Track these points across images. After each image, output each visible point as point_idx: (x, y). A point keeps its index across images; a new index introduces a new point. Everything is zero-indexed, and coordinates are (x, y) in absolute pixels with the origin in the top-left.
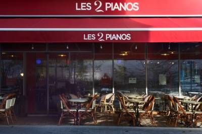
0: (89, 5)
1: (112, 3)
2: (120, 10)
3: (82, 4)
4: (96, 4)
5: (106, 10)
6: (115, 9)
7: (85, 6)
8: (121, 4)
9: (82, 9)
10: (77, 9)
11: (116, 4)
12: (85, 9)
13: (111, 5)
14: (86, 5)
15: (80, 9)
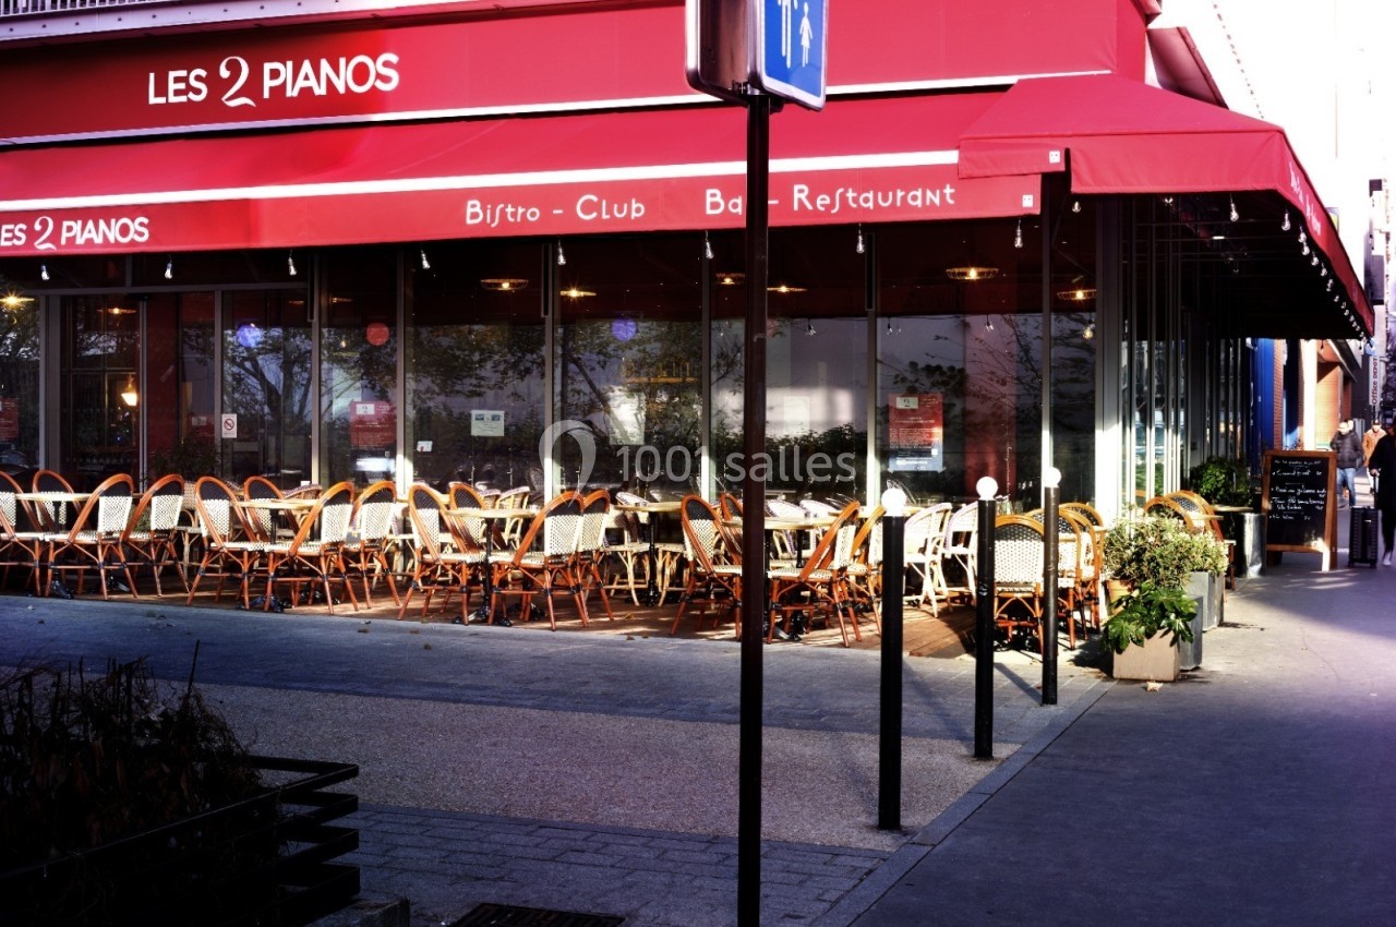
0: (198, 78)
1: (290, 64)
2: (321, 91)
3: (172, 75)
4: (224, 73)
5: (266, 95)
6: (303, 90)
7: (182, 86)
8: (325, 66)
9: (173, 99)
10: (153, 100)
11: (307, 67)
12: (183, 99)
13: (286, 70)
14: (185, 80)
15: (162, 100)
